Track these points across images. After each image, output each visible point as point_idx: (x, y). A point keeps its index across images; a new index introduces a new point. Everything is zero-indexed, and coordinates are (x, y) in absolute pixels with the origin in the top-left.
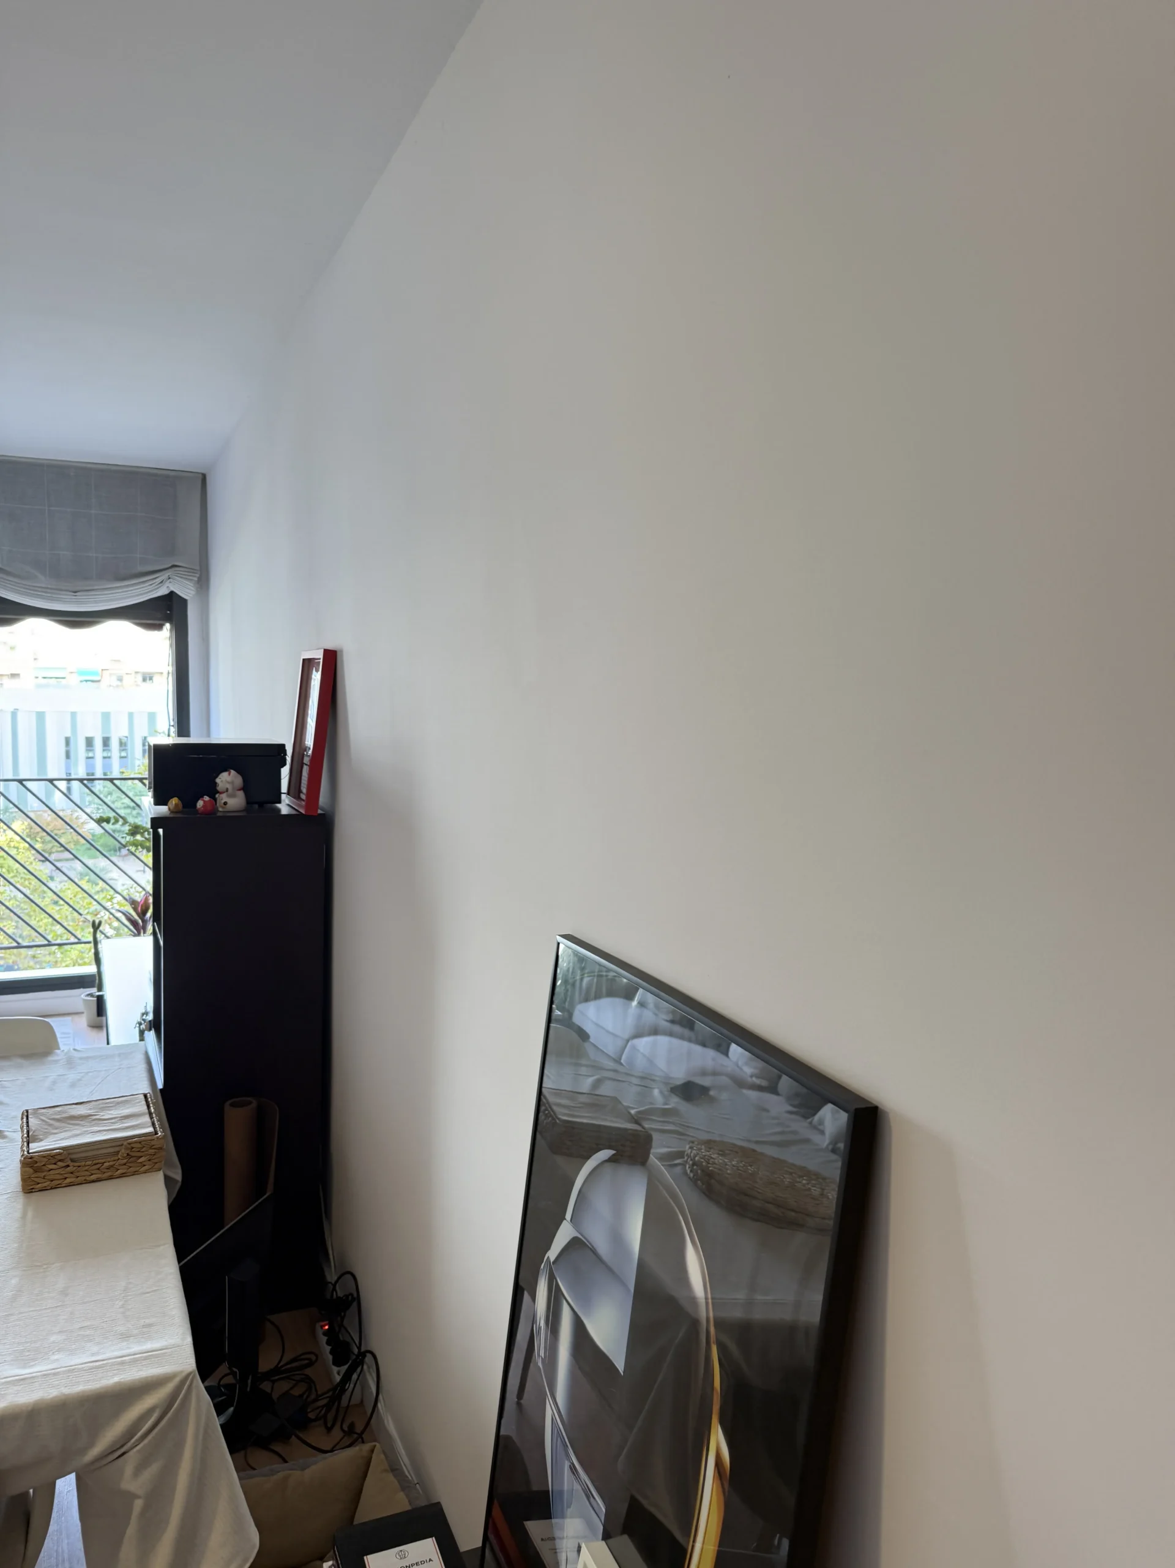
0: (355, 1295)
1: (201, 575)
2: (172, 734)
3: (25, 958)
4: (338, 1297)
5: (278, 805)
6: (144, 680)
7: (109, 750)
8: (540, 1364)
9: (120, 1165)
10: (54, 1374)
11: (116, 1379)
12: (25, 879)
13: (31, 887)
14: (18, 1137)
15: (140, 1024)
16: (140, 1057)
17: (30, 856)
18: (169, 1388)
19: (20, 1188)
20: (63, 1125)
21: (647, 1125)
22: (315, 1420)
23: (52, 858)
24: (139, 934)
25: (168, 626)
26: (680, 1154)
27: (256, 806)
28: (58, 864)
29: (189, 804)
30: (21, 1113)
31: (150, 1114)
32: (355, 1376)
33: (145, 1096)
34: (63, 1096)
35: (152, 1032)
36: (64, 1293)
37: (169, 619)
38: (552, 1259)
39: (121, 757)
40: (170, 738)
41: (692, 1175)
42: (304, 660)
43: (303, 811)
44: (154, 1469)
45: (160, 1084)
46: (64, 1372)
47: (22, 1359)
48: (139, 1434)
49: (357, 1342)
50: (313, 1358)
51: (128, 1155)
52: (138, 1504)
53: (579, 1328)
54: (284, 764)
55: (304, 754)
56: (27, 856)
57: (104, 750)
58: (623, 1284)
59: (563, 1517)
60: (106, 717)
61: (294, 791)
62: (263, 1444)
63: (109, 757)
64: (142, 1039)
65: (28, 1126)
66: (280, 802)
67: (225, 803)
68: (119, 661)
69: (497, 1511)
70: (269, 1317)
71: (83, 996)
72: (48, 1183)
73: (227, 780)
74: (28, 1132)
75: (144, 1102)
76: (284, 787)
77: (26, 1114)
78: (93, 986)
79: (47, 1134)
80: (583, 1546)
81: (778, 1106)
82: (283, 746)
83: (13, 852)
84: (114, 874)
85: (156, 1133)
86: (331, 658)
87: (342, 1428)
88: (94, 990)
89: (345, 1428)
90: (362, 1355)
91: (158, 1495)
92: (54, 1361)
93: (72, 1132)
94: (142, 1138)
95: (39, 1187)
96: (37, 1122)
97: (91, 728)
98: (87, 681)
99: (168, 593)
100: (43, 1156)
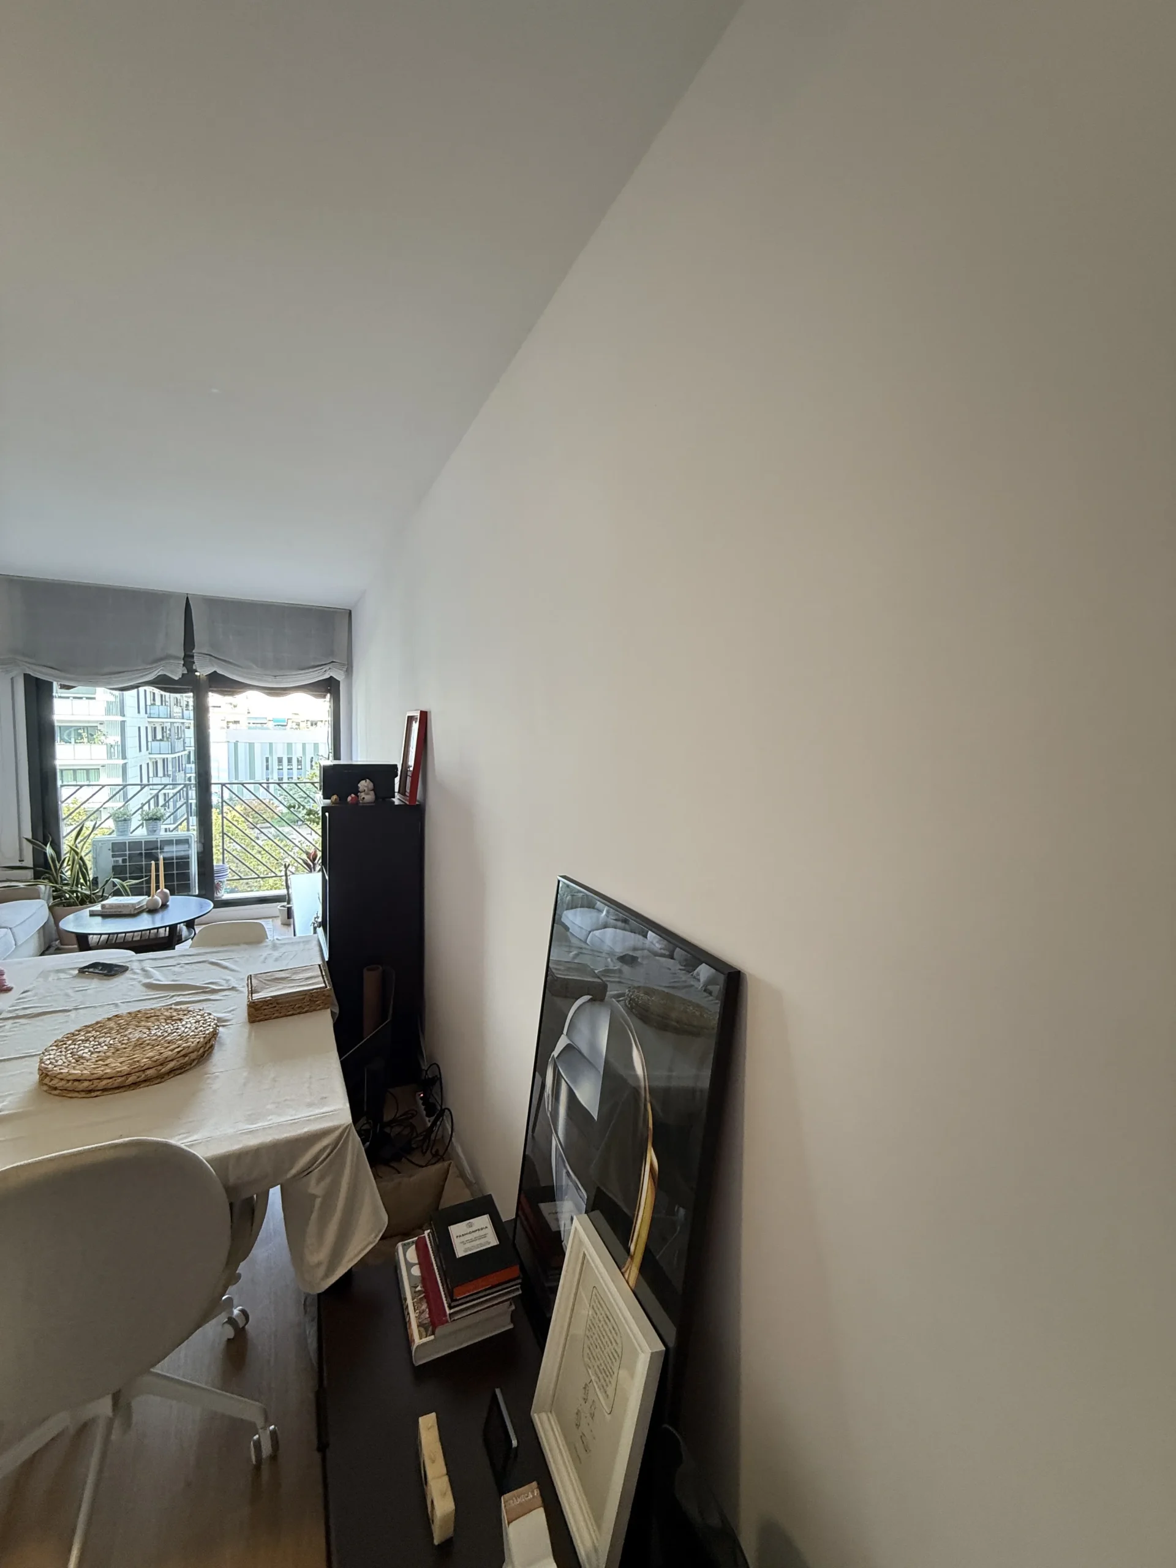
0: (439, 1076)
1: (347, 668)
2: (331, 758)
4: (429, 1078)
5: (393, 799)
6: (312, 725)
7: (292, 765)
8: (549, 1115)
9: (306, 1006)
10: (270, 1128)
11: (306, 1130)
12: (242, 839)
13: (246, 843)
14: (245, 990)
15: (314, 924)
16: (315, 943)
17: (245, 825)
18: (337, 1133)
19: (247, 1020)
20: (272, 983)
21: (604, 979)
22: (417, 1148)
23: (258, 826)
24: (311, 872)
25: (329, 695)
26: (622, 995)
27: (381, 800)
28: (262, 830)
29: (342, 799)
30: (247, 979)
31: (323, 976)
32: (438, 1123)
33: (319, 965)
34: (271, 966)
35: (321, 928)
36: (274, 1080)
37: (329, 691)
38: (556, 1056)
39: (298, 769)
40: (330, 761)
41: (629, 1006)
42: (408, 717)
43: (408, 803)
44: (328, 1180)
45: (327, 959)
46: (276, 1126)
47: (251, 1119)
48: (320, 1160)
49: (440, 1103)
50: (415, 1113)
51: (310, 1000)
52: (318, 1201)
53: (571, 1095)
54: (397, 776)
55: (407, 771)
56: (243, 826)
57: (288, 765)
58: (597, 1069)
59: (562, 1200)
60: (289, 745)
61: (402, 791)
62: (386, 1163)
63: (292, 769)
64: (315, 932)
65: (251, 984)
66: (394, 797)
67: (364, 798)
68: (297, 714)
69: (523, 1200)
70: (391, 1090)
71: (279, 907)
72: (264, 1017)
73: (364, 785)
74: (251, 988)
75: (319, 970)
76: (397, 789)
77: (250, 977)
78: (284, 901)
79: (263, 989)
80: (575, 1218)
81: (674, 965)
82: (396, 765)
83: (236, 823)
84: (294, 836)
85: (326, 987)
86: (424, 716)
87: (431, 1152)
88: (285, 904)
89: (433, 1151)
90: (443, 1111)
91: (330, 1195)
92: (270, 1120)
93: (277, 987)
94: (319, 990)
95: (258, 1019)
96: (257, 982)
97: (281, 752)
98: (278, 725)
99: (329, 676)
100: (260, 1002)
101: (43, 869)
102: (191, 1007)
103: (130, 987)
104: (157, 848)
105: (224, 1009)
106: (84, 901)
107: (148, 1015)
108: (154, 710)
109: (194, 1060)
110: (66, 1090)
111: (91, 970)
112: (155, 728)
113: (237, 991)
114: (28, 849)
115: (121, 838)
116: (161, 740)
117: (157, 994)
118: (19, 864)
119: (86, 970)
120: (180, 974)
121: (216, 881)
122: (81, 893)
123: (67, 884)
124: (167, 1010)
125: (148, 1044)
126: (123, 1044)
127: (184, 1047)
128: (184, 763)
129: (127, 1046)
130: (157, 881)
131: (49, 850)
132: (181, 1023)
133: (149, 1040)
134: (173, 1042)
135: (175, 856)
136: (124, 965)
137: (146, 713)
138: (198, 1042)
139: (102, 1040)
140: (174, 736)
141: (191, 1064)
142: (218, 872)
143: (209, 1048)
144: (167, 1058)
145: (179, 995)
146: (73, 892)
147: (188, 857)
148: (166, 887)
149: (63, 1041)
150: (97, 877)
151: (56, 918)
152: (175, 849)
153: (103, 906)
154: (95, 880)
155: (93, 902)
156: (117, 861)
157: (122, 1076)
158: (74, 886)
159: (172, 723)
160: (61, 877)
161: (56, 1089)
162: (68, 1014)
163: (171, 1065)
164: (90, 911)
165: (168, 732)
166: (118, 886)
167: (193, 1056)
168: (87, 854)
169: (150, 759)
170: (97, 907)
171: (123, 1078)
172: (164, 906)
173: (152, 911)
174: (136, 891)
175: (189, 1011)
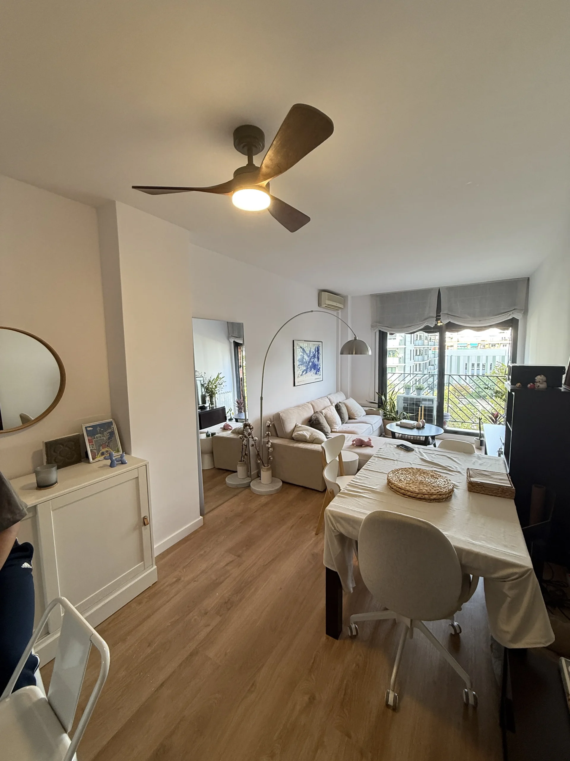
1: (525, 311)
3: (451, 424)
5: (560, 388)
6: (492, 346)
9: (499, 493)
10: (484, 547)
14: (466, 475)
15: (499, 451)
19: (467, 489)
20: (480, 476)
24: (494, 423)
25: (511, 328)
27: (551, 388)
28: (461, 400)
30: (466, 470)
31: (509, 481)
33: (505, 474)
34: (479, 467)
37: (511, 326)
47: (472, 537)
48: (512, 578)
51: (502, 491)
52: (509, 599)
54: (564, 374)
61: (567, 383)
64: (499, 456)
65: (469, 472)
71: (475, 439)
72: (476, 491)
73: (540, 378)
74: (469, 474)
76: (563, 382)
77: (468, 469)
78: (478, 437)
79: (475, 477)
82: (564, 367)
85: (511, 487)
92: (483, 543)
93: (483, 479)
94: (508, 487)
95: (473, 491)
96: (472, 472)
97: (474, 360)
98: (473, 347)
99: (512, 318)
100: (475, 483)
101: (381, 404)
102: (442, 474)
103: (415, 458)
104: (420, 402)
105: (456, 480)
106: (394, 419)
107: (424, 472)
108: (417, 342)
109: (444, 498)
110: (396, 490)
111: (401, 447)
112: (417, 350)
113: (461, 474)
114: (377, 396)
115: (407, 396)
116: (419, 355)
117: (425, 464)
118: (374, 402)
119: (399, 446)
120: (434, 458)
121: (444, 420)
122: (393, 416)
123: (388, 412)
124: (431, 472)
125: (425, 484)
126: (415, 480)
127: (440, 491)
128: (427, 365)
129: (417, 482)
130: (421, 416)
131: (383, 398)
132: (438, 480)
133: (425, 482)
134: (435, 487)
135: (427, 406)
136: (412, 448)
137: (414, 344)
138: (446, 491)
139: (407, 476)
140: (424, 353)
141: (442, 500)
142: (446, 416)
143: (450, 496)
144: (433, 493)
145: (435, 467)
146: (390, 415)
147: (432, 407)
148: (424, 419)
149: (394, 471)
150: (398, 411)
151: (385, 425)
152: (427, 403)
153: (401, 423)
154: (397, 411)
155: (396, 420)
156: (405, 405)
157: (416, 493)
158: (391, 413)
159: (424, 348)
160: (386, 408)
161: (393, 488)
162: (394, 461)
163: (435, 497)
164: (396, 423)
165: (422, 352)
166: (405, 416)
167: (444, 496)
168: (395, 401)
169: (414, 363)
170: (399, 423)
171: (416, 494)
172: (423, 427)
173: (419, 428)
174: (412, 419)
175: (441, 476)
